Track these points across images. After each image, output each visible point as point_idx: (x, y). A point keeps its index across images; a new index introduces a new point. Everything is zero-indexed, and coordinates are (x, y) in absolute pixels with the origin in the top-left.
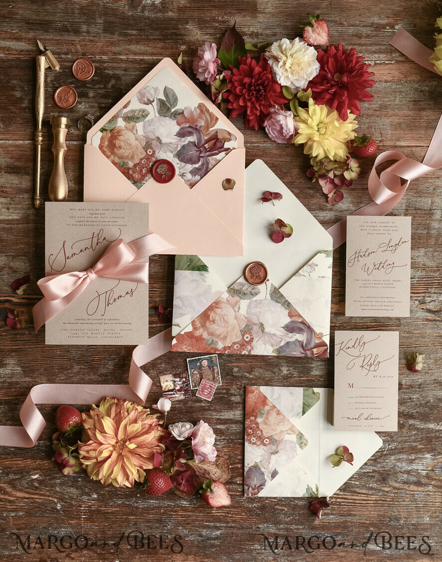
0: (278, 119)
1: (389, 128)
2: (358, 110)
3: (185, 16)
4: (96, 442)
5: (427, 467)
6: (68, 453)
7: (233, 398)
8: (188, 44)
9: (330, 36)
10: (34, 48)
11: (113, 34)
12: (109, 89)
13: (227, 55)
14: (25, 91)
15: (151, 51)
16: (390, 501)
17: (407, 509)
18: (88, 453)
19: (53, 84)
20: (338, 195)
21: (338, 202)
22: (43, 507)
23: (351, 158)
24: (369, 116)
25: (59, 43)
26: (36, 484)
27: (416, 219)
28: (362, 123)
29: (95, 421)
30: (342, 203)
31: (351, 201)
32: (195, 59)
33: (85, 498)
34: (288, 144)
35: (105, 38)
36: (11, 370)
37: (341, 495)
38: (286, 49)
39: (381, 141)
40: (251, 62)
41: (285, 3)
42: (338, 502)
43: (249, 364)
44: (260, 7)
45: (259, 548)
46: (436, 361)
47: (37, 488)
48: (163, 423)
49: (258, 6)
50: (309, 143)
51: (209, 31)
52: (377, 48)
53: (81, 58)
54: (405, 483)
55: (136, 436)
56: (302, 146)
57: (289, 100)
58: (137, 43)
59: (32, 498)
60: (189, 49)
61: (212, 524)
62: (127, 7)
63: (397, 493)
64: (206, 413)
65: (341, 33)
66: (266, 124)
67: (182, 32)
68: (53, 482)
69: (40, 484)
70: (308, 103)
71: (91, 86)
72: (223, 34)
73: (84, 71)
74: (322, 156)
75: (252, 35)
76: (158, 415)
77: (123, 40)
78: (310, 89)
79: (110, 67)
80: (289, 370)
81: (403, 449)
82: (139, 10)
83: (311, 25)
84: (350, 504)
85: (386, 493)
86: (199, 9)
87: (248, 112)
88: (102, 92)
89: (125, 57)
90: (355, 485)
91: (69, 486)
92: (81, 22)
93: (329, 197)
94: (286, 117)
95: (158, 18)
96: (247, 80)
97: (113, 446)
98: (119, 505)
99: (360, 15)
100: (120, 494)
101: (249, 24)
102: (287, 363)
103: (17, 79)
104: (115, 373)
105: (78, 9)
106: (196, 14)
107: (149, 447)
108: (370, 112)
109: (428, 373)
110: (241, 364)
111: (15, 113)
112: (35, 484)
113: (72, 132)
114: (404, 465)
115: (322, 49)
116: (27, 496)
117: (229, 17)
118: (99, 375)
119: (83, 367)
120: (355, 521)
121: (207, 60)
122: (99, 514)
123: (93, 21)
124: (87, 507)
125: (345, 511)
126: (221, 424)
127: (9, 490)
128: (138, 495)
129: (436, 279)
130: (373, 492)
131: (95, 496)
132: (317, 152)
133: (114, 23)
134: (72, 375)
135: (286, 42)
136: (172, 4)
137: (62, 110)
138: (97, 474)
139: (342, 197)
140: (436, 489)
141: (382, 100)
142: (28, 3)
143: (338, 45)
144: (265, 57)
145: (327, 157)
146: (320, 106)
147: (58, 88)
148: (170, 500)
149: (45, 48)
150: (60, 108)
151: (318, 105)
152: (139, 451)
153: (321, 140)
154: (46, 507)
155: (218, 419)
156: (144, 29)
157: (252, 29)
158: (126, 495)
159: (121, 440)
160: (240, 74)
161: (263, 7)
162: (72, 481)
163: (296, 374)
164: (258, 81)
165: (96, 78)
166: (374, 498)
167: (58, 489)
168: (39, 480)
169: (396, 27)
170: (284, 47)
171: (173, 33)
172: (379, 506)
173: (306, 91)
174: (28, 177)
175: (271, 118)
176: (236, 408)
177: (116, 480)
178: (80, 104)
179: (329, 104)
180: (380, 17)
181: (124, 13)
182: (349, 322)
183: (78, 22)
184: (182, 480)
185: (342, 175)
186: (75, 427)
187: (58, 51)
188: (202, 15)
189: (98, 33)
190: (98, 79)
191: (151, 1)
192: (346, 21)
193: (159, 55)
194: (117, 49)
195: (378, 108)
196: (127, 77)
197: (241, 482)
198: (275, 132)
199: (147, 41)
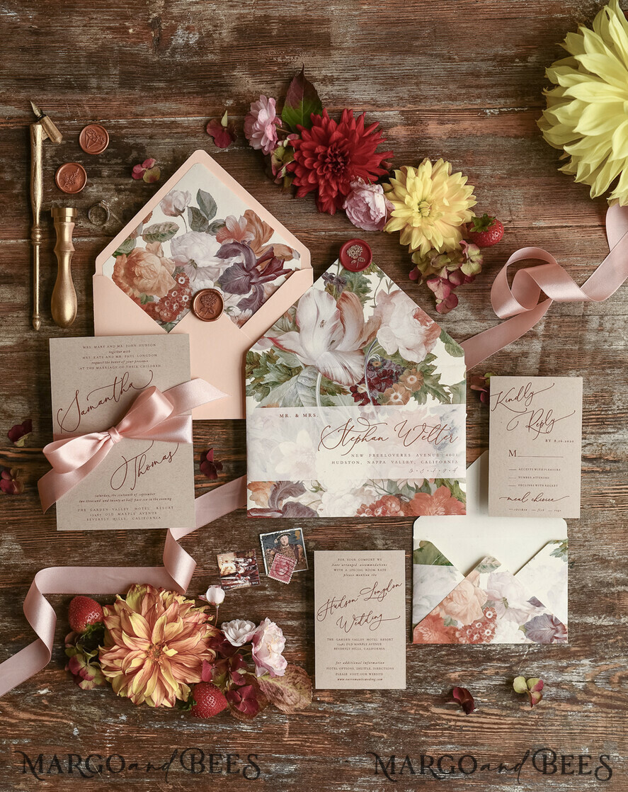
0: (362, 195)
1: (522, 203)
3: (231, 59)
4: (122, 648)
5: (584, 678)
6: (86, 662)
8: (237, 97)
10: (27, 113)
11: (133, 88)
12: (129, 163)
13: (293, 112)
14: (16, 172)
15: (185, 110)
16: (532, 725)
17: (557, 736)
18: (113, 663)
19: (54, 161)
20: (450, 300)
21: (451, 309)
22: (55, 733)
23: (467, 246)
24: (492, 187)
25: (60, 104)
26: (45, 702)
27: (564, 329)
28: (483, 197)
29: (120, 619)
30: (456, 310)
31: (469, 307)
32: (247, 119)
33: (111, 720)
34: (378, 231)
35: (121, 95)
36: (7, 548)
37: (463, 717)
39: (510, 222)
40: (328, 122)
41: (369, 34)
42: (458, 726)
44: (335, 41)
45: (349, 789)
46: (595, 528)
47: (46, 707)
48: (214, 620)
49: (332, 39)
50: (407, 230)
51: (264, 78)
52: (502, 90)
53: (91, 124)
54: (553, 699)
55: (176, 639)
56: (397, 234)
58: (166, 98)
59: (40, 721)
60: (238, 104)
61: (284, 756)
62: (150, 51)
63: (542, 714)
64: (272, 604)
65: (451, 72)
66: (346, 205)
67: (228, 81)
68: (67, 699)
69: (50, 701)
71: (104, 161)
72: (288, 83)
73: (93, 140)
74: (425, 250)
75: (324, 80)
76: (207, 607)
77: (147, 97)
79: (131, 134)
80: (386, 544)
81: (549, 652)
82: (167, 53)
84: (475, 729)
85: (526, 714)
86: (250, 48)
87: (321, 192)
88: (120, 169)
89: (150, 120)
90: (482, 702)
91: (88, 705)
92: (89, 75)
93: (437, 303)
94: (374, 192)
95: (193, 64)
96: (320, 149)
97: (146, 652)
98: (156, 730)
99: (476, 45)
100: (158, 716)
101: (320, 65)
102: (382, 534)
103: (5, 156)
104: (146, 551)
105: (85, 57)
106: (246, 55)
107: (194, 652)
108: (493, 181)
109: (584, 546)
110: (320, 537)
111: (4, 203)
112: (43, 701)
113: (80, 225)
114: (552, 675)
116: (33, 717)
117: (292, 58)
118: (125, 554)
119: (104, 544)
120: (483, 752)
121: (263, 122)
122: (129, 742)
123: (105, 72)
124: (113, 732)
125: (468, 739)
126: (292, 619)
127: (10, 709)
128: (182, 717)
129: (594, 413)
130: (508, 712)
131: (124, 718)
132: (417, 242)
133: (134, 73)
134: (89, 555)
136: (213, 43)
137: (66, 195)
138: (126, 690)
139: (456, 302)
140: (599, 709)
141: (512, 163)
142: (18, 52)
145: (433, 249)
147: (60, 166)
148: (225, 722)
149: (41, 113)
150: (64, 193)
152: (182, 658)
153: (424, 226)
154: (59, 732)
155: (289, 613)
156: (174, 80)
157: (324, 72)
158: (165, 716)
159: (157, 644)
160: (312, 140)
161: (339, 40)
162: (93, 698)
164: (335, 150)
165: (111, 150)
166: (509, 720)
167: (74, 708)
168: (48, 696)
169: (530, 59)
171: (215, 83)
172: (516, 732)
174: (24, 288)
175: (352, 196)
177: (150, 697)
178: (90, 186)
180: (505, 46)
181: (146, 59)
183: (85, 75)
184: (241, 697)
185: (459, 270)
186: (93, 627)
187: (59, 115)
188: (255, 56)
189: (113, 89)
190: (114, 152)
191: (183, 40)
192: (456, 54)
193: (196, 115)
194: (139, 109)
195: (505, 174)
196: (154, 147)
197: (322, 699)
198: (359, 215)
199: (179, 96)
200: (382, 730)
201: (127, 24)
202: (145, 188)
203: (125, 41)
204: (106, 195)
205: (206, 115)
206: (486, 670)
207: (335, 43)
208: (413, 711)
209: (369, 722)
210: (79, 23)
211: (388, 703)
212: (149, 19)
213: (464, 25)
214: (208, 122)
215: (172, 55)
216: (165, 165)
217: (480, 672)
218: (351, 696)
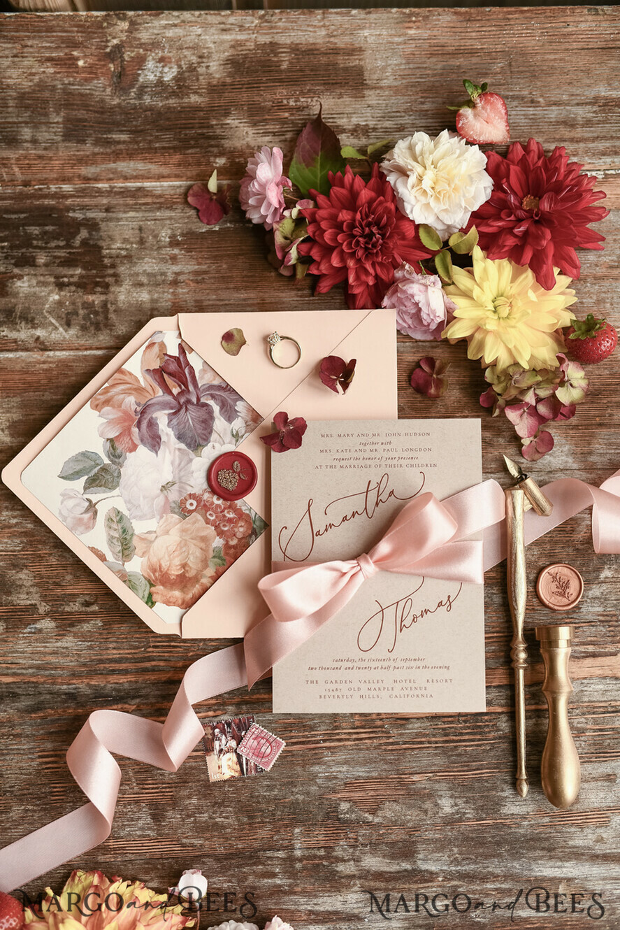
0: (410, 291)
2: (576, 267)
3: (223, 102)
7: (341, 867)
8: (232, 154)
9: (511, 126)
11: (83, 142)
12: (76, 248)
13: (307, 172)
15: (157, 172)
20: (542, 440)
21: (543, 454)
23: (567, 362)
24: (598, 279)
28: (586, 293)
30: (551, 455)
31: (569, 450)
32: (244, 182)
34: (435, 341)
35: (68, 150)
38: (422, 154)
40: (353, 180)
41: (419, 68)
43: (372, 793)
44: (371, 78)
48: (196, 925)
49: (367, 75)
50: (478, 336)
51: (270, 127)
52: (608, 145)
53: (21, 191)
56: (464, 343)
57: (434, 253)
58: (131, 156)
60: (233, 163)
62: (109, 90)
64: (286, 898)
65: (534, 120)
66: (386, 302)
67: (218, 132)
70: (471, 256)
71: (40, 243)
72: (298, 133)
74: (504, 361)
75: (356, 131)
77: (102, 153)
78: (474, 227)
79: (78, 205)
82: (132, 94)
83: (471, 104)
86: (251, 86)
87: (351, 279)
88: (63, 255)
89: (106, 185)
92: (20, 123)
93: (523, 445)
94: (426, 286)
95: (169, 108)
96: (345, 216)
99: (570, 84)
101: (350, 110)
102: (450, 789)
105: (15, 99)
106: (244, 97)
108: (600, 271)
110: (357, 795)
113: (4, 334)
115: (497, 152)
119: (30, 808)
121: (264, 180)
123: (43, 119)
132: (493, 353)
133: (85, 120)
134: (8, 825)
135: (421, 139)
136: (198, 79)
139: (550, 444)
143: (529, 142)
144: (381, 170)
145: (516, 364)
146: (497, 261)
151: (493, 259)
153: (501, 330)
155: (311, 912)
156: (142, 131)
157: (355, 120)
160: (333, 206)
161: (376, 77)
163: (470, 813)
164: (367, 216)
170: (418, 149)
171: (200, 134)
173: (466, 234)
175: (396, 291)
176: (348, 887)
178: (19, 279)
179: (515, 256)
180: (610, 85)
181: (102, 101)
182: (578, 701)
183: (15, 123)
185: (554, 396)
188: (256, 98)
189: (53, 142)
190: (54, 230)
191: (155, 76)
192: (542, 96)
193: (173, 179)
194: (89, 171)
195: (615, 262)
196: (111, 224)
198: (406, 317)
199: (149, 153)
201: (75, 53)
202: (99, 282)
203: (73, 77)
204: (43, 291)
205: (188, 178)
207: (370, 80)
210: (7, 52)
212: (107, 46)
213: (552, 57)
214: (190, 188)
215: (140, 95)
216: (127, 249)
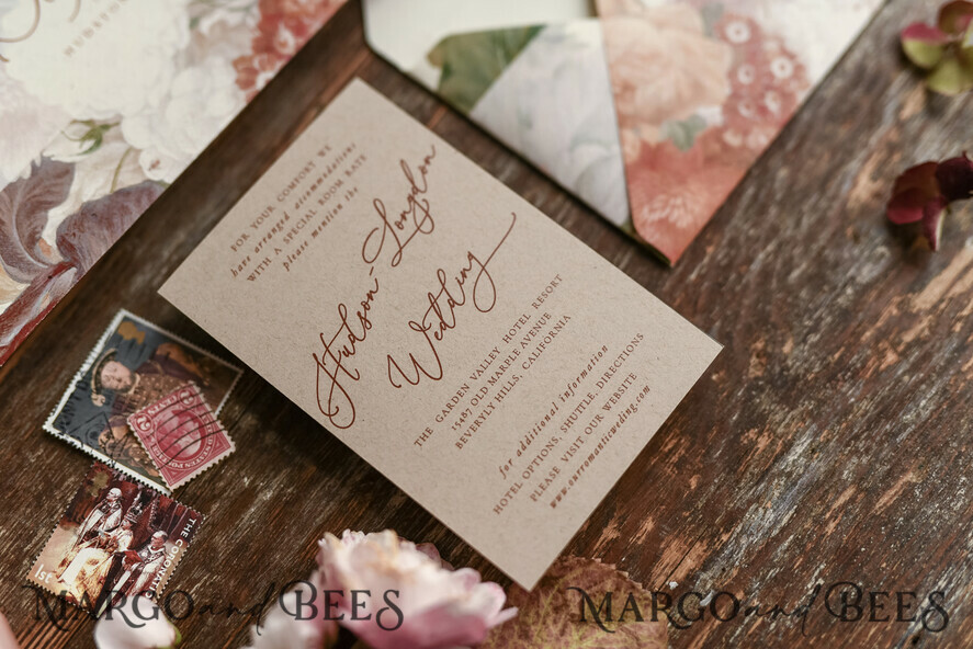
197: (681, 573)
200: (889, 473)
206: (900, 108)
208: (891, 357)
209: (839, 493)
211: (821, 403)
217: (900, 125)
218: (731, 488)
